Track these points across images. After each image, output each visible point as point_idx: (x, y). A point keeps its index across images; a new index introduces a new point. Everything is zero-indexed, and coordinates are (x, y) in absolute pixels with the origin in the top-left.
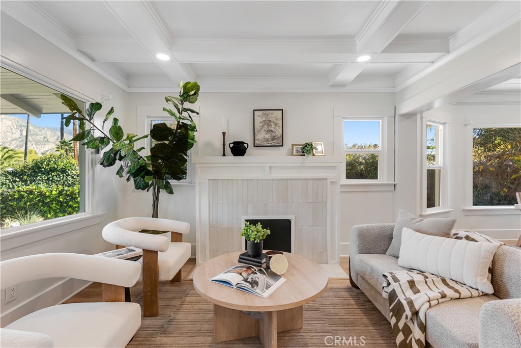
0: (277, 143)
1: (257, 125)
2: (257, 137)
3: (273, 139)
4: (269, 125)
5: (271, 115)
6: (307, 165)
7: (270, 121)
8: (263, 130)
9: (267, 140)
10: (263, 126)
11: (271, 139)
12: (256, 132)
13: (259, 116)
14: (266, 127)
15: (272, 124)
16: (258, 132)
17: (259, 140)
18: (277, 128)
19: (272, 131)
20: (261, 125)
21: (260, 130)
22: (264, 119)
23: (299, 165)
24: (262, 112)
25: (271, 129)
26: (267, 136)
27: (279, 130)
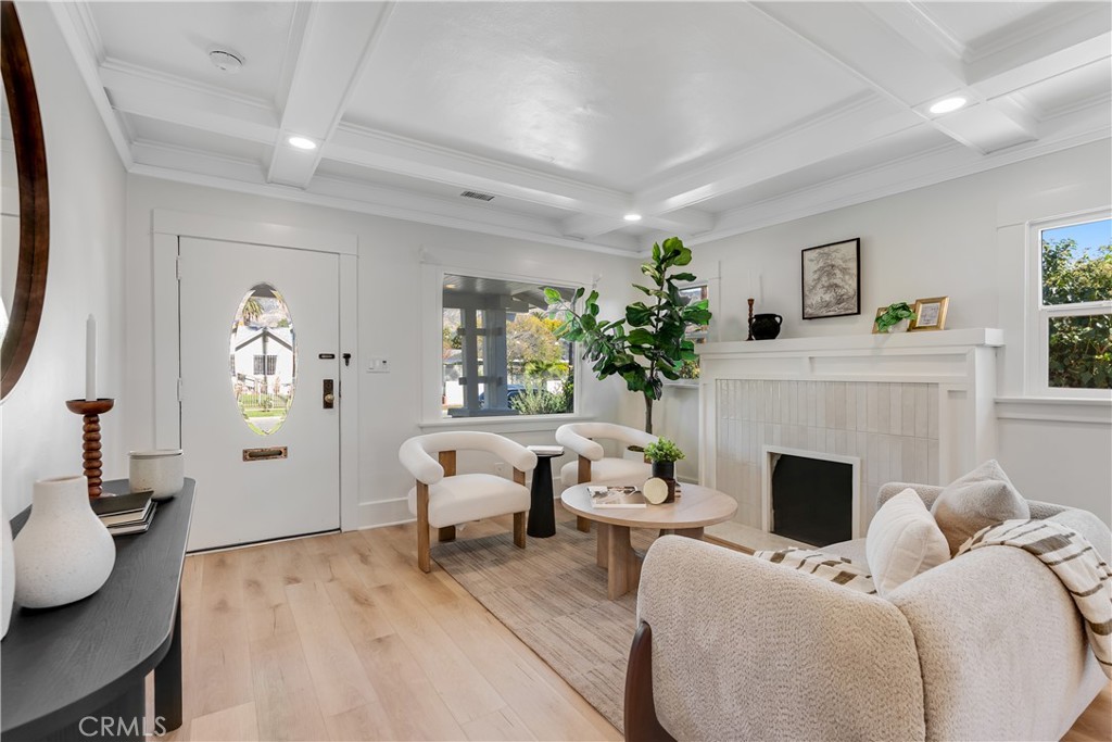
0: (847, 309)
1: (809, 278)
2: (808, 302)
3: (839, 301)
4: (830, 275)
5: (834, 255)
6: (885, 353)
7: (833, 266)
8: (819, 286)
9: (828, 305)
10: (819, 279)
11: (834, 301)
12: (806, 292)
13: (812, 260)
14: (824, 279)
15: (837, 271)
16: (810, 291)
17: (811, 306)
18: (847, 277)
19: (837, 286)
20: (816, 276)
21: (814, 287)
22: (821, 264)
23: (868, 353)
24: (818, 250)
25: (835, 281)
26: (827, 297)
27: (850, 282)
